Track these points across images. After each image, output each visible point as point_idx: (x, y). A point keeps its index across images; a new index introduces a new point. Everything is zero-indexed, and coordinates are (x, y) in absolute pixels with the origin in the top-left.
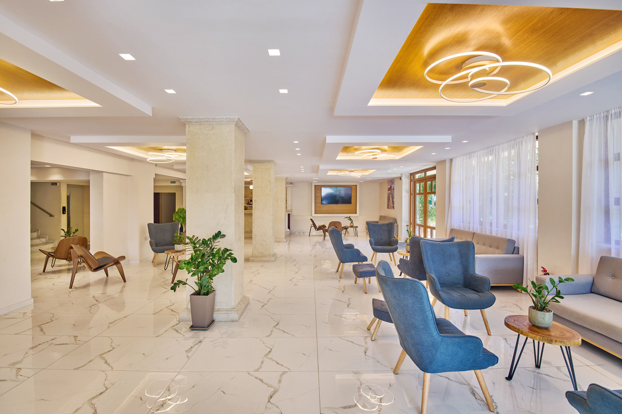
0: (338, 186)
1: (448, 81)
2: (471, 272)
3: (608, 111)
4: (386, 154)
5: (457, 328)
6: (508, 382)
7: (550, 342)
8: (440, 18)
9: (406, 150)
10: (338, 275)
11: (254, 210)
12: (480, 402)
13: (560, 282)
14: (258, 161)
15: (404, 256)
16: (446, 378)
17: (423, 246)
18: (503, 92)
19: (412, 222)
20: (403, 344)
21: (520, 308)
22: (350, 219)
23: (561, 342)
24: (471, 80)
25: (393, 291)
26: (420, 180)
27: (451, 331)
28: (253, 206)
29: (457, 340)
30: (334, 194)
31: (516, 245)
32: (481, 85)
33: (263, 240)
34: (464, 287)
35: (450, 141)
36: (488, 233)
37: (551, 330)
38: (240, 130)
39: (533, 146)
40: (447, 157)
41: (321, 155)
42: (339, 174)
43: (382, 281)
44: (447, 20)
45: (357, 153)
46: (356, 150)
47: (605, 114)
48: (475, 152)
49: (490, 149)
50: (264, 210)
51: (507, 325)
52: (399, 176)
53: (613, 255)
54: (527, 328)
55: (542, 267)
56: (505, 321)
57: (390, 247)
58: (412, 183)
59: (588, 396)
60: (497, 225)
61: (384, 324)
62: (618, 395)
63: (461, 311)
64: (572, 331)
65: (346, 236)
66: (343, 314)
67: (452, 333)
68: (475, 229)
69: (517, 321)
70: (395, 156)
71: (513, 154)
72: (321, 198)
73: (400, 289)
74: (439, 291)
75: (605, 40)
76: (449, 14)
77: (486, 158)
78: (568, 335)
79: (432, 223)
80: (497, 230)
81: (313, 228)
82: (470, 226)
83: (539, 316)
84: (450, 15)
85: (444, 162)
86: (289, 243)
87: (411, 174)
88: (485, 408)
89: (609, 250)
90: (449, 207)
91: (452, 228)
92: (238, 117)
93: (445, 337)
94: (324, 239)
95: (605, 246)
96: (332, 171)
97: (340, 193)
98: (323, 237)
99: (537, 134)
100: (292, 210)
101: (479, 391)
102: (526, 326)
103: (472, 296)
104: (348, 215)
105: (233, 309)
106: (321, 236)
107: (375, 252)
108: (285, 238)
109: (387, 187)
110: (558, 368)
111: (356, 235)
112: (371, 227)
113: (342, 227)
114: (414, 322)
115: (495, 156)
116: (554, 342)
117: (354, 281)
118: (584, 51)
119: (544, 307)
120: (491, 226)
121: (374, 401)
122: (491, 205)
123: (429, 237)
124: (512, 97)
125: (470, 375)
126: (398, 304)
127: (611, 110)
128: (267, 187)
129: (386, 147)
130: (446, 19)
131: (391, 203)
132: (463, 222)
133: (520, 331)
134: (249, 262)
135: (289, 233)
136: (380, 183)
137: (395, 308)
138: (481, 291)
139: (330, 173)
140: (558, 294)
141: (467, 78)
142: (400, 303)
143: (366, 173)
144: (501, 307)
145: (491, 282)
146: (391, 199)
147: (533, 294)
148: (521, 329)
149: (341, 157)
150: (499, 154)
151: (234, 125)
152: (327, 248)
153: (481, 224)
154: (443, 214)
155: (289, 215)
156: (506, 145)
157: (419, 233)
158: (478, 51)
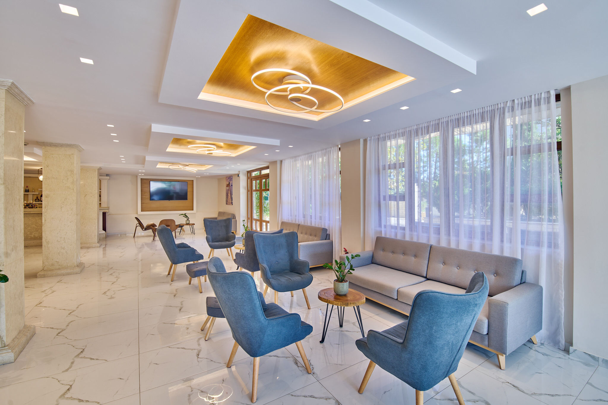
0: (171, 181)
1: (272, 91)
2: (295, 258)
3: (379, 135)
4: (222, 151)
5: (283, 309)
6: (321, 345)
7: (347, 305)
8: (262, 32)
9: (241, 148)
10: (170, 278)
11: (45, 208)
12: (301, 368)
13: (352, 258)
14: (52, 143)
15: (241, 250)
16: (275, 356)
17: (256, 240)
18: (314, 109)
19: (249, 217)
20: (235, 337)
21: (331, 282)
22: (185, 216)
23: (353, 303)
24: (290, 94)
25: (223, 286)
26: (256, 178)
27: (277, 313)
28: (43, 203)
29: (280, 320)
30: (167, 189)
31: (328, 233)
32: (297, 100)
33: (61, 247)
34: (291, 272)
35: (278, 144)
36: (309, 224)
37: (348, 295)
38: (16, 99)
39: (337, 155)
40: (278, 158)
41: (147, 145)
42: (171, 167)
43: (213, 278)
44: (268, 36)
45: (190, 146)
46: (190, 143)
47: (378, 137)
48: (299, 156)
49: (309, 155)
50: (61, 208)
51: (320, 298)
52: (237, 173)
53: (383, 236)
54: (333, 297)
55: (344, 248)
56: (318, 295)
57: (228, 243)
58: (249, 180)
59: (367, 340)
60: (315, 217)
61: (218, 320)
62: (383, 335)
63: (289, 293)
64: (360, 294)
65: (181, 234)
66: (176, 320)
67: (279, 314)
68: (300, 221)
69: (326, 293)
70: (230, 153)
71: (324, 161)
72: (149, 194)
73: (230, 283)
74: (270, 278)
75: (375, 84)
76: (269, 30)
77: (307, 162)
78: (358, 297)
79: (266, 217)
80: (315, 222)
81: (139, 228)
82: (296, 219)
83: (340, 286)
84: (270, 32)
85: (275, 162)
86: (105, 247)
87: (248, 172)
88: (305, 372)
89: (381, 232)
90: (280, 203)
91: (283, 221)
92: (11, 81)
93: (271, 320)
94: (154, 240)
95: (378, 229)
96: (162, 164)
97: (174, 188)
98: (152, 238)
99: (339, 146)
100: (109, 207)
101: (300, 360)
102: (332, 296)
103: (296, 278)
104: (183, 212)
105: (5, 347)
106: (150, 236)
107: (213, 249)
108: (98, 242)
109: (225, 183)
110: (354, 324)
111: (193, 232)
112: (208, 224)
113: (176, 225)
114: (243, 312)
115: (313, 160)
116: (349, 304)
117: (188, 282)
118: (363, 89)
119: (343, 279)
120: (311, 218)
121: (211, 401)
122: (311, 201)
123: (264, 230)
124: (321, 115)
125: (292, 347)
126: (229, 298)
127: (381, 134)
128: (68, 179)
129: (222, 144)
130: (267, 34)
131: (229, 199)
132: (291, 216)
133: (328, 301)
134: (38, 279)
135: (105, 236)
136: (218, 179)
137: (226, 302)
138: (302, 273)
139: (159, 166)
140: (352, 268)
141: (287, 92)
142: (230, 297)
143: (203, 168)
144: (318, 284)
145: (310, 265)
146: (229, 195)
147: (336, 270)
148: (329, 299)
149: (172, 148)
150: (316, 160)
151: (4, 91)
152: (157, 250)
153: (304, 217)
154: (276, 209)
155: (104, 214)
156: (320, 152)
157: (256, 227)
158: (294, 70)
